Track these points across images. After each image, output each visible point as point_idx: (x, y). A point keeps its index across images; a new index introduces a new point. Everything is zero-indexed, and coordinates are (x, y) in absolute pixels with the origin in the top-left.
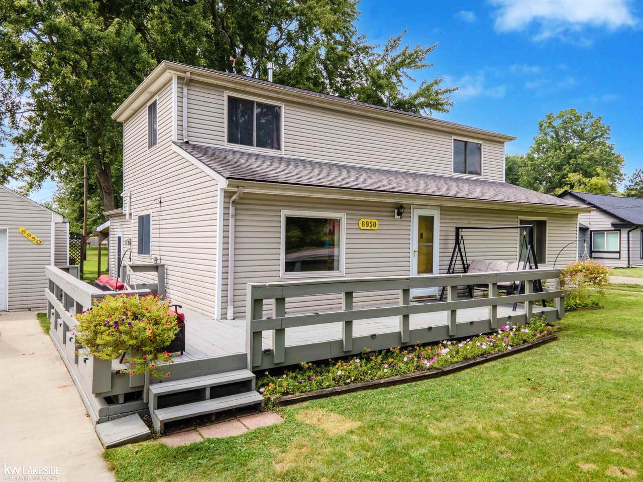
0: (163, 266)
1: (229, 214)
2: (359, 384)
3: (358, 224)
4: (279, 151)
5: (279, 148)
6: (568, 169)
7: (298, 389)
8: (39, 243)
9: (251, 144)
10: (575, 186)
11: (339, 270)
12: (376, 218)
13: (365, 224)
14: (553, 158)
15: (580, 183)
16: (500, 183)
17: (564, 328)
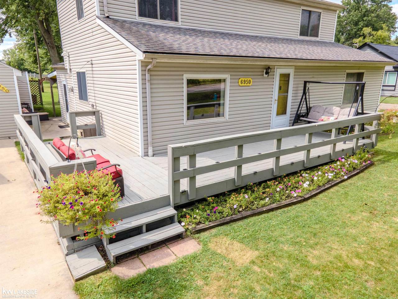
0: (98, 111)
1: (146, 79)
2: (249, 212)
3: (238, 82)
4: (177, 22)
5: (176, 20)
6: (362, 24)
7: (207, 220)
8: (8, 92)
9: (156, 17)
10: (366, 37)
11: (223, 116)
12: (251, 77)
13: (243, 81)
14: (353, 17)
15: (370, 34)
16: (330, 43)
17: (375, 153)
